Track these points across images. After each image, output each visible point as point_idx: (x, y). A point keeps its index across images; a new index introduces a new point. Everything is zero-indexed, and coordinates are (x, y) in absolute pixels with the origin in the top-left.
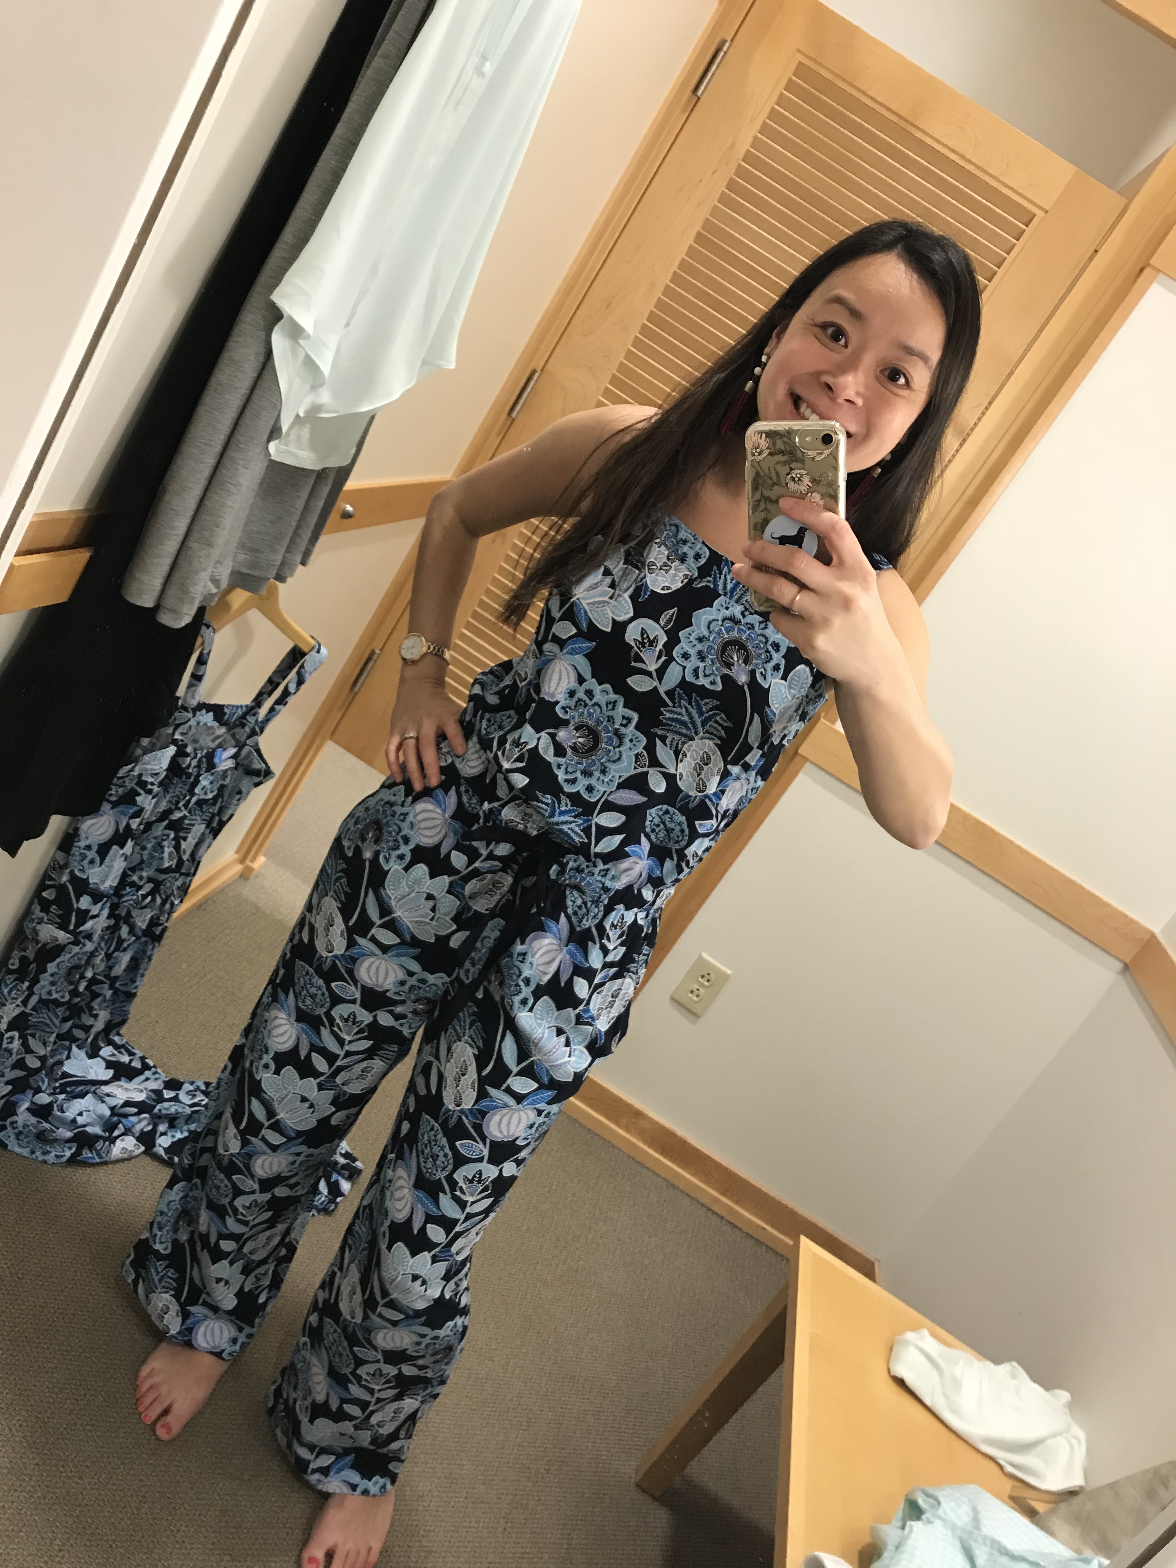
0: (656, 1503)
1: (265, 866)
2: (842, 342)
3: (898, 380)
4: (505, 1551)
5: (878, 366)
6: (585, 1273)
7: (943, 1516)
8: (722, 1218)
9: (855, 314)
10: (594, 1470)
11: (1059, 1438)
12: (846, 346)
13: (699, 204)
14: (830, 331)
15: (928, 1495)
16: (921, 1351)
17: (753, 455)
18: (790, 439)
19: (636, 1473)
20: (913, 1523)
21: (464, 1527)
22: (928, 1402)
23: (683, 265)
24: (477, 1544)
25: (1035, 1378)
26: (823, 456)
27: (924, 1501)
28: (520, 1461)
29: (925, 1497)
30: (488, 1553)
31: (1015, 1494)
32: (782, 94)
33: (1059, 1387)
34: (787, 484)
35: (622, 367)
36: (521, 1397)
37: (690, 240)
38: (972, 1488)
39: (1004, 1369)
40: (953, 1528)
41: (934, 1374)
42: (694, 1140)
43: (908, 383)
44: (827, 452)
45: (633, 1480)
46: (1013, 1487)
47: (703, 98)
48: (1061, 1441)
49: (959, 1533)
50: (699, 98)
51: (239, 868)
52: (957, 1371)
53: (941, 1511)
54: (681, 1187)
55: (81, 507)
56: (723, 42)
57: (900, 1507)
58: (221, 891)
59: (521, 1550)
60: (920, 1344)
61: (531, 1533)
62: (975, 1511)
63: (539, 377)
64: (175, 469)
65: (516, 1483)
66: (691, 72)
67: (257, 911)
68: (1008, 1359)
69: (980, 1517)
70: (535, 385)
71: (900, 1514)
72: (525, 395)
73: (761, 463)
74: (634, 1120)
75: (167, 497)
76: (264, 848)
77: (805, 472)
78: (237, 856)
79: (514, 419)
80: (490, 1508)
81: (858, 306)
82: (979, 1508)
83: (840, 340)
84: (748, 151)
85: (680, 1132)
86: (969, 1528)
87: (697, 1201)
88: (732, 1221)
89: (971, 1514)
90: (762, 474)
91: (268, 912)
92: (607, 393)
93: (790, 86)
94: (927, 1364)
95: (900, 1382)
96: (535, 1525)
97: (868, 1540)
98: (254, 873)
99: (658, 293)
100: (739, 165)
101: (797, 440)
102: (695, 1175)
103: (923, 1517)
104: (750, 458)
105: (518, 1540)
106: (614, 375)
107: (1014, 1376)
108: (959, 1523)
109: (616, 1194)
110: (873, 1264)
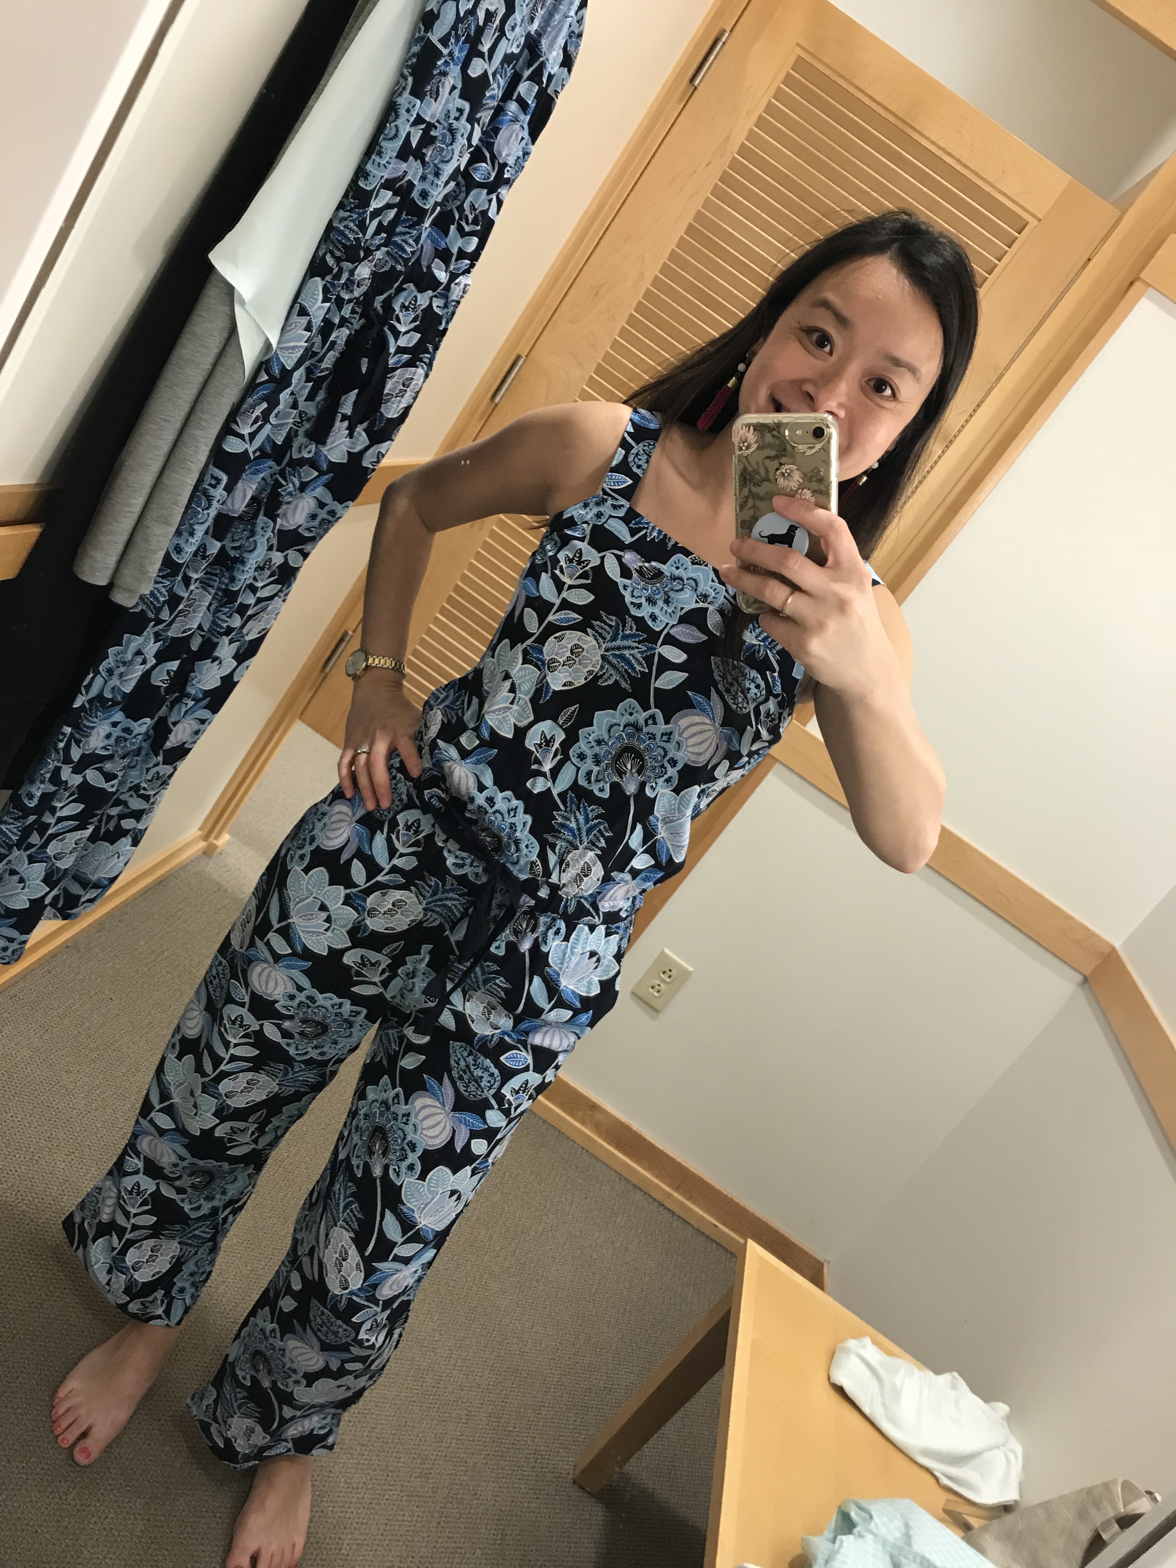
0: (592, 1499)
1: (228, 843)
2: (827, 349)
3: (884, 390)
4: (438, 1545)
5: (863, 377)
6: (533, 1265)
7: (875, 1531)
8: (674, 1214)
9: (842, 321)
10: (532, 1465)
11: (996, 1451)
12: (831, 353)
13: (692, 196)
14: (815, 336)
15: (861, 1508)
16: (863, 1360)
17: (741, 449)
18: (779, 432)
19: (574, 1470)
20: (844, 1537)
21: (397, 1520)
22: (866, 1410)
23: (673, 256)
24: (410, 1538)
25: (975, 1390)
26: (814, 451)
27: (857, 1514)
28: (458, 1455)
29: (858, 1510)
30: (421, 1547)
31: (949, 1508)
32: (779, 88)
33: (998, 1400)
34: (776, 480)
35: (607, 357)
36: (462, 1390)
37: (681, 232)
38: (906, 1503)
39: (945, 1379)
40: (885, 1543)
41: (874, 1383)
42: (649, 1135)
43: (894, 394)
44: (818, 446)
45: (570, 1476)
46: (947, 1500)
47: (699, 88)
48: (998, 1457)
49: (889, 1549)
50: (696, 88)
51: (202, 844)
52: (898, 1381)
53: (872, 1526)
54: (634, 1181)
55: (33, 481)
56: (723, 32)
57: (833, 1519)
58: (183, 867)
59: (454, 1545)
60: (862, 1352)
61: (465, 1527)
62: (907, 1526)
63: (523, 363)
64: (132, 445)
65: (452, 1477)
66: (688, 61)
67: (219, 889)
68: (949, 1370)
69: (911, 1532)
70: (518, 371)
71: (833, 1525)
72: (509, 381)
73: (750, 458)
74: (590, 1113)
75: (123, 474)
76: (229, 826)
77: (795, 467)
78: (200, 833)
79: (496, 405)
80: (425, 1502)
81: (846, 312)
82: (911, 1523)
83: (826, 346)
84: (743, 144)
85: (636, 1126)
86: (899, 1544)
87: (649, 1195)
88: (685, 1217)
89: (903, 1530)
90: (750, 469)
91: (230, 890)
92: (591, 382)
93: (788, 80)
94: (868, 1373)
95: (840, 1390)
96: (470, 1520)
97: (798, 1551)
98: (218, 850)
99: (647, 284)
100: (734, 158)
101: (787, 433)
102: (648, 1169)
103: (855, 1530)
104: (738, 453)
105: (450, 1535)
106: (599, 364)
107: (954, 1387)
108: (891, 1539)
109: (569, 1186)
110: (822, 1265)
